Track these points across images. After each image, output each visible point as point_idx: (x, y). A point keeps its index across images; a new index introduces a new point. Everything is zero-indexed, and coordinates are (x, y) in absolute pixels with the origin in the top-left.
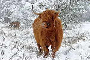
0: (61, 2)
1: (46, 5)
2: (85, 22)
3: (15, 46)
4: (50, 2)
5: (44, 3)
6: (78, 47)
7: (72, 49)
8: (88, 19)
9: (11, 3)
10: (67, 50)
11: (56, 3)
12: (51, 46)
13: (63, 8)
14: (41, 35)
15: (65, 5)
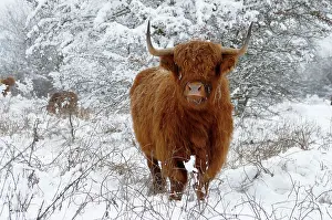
0: (226, 24)
1: (176, 33)
2: (305, 96)
3: (72, 163)
4: (189, 22)
5: (168, 26)
6: (284, 167)
7: (263, 173)
8: (315, 89)
9: (59, 25)
10: (247, 177)
11: (209, 27)
12: (193, 158)
13: (235, 41)
14: (161, 124)
15: (240, 33)
